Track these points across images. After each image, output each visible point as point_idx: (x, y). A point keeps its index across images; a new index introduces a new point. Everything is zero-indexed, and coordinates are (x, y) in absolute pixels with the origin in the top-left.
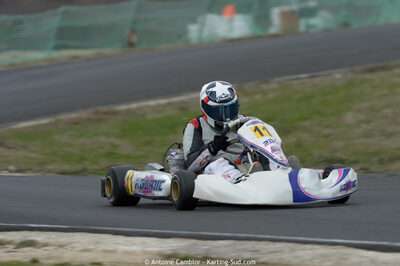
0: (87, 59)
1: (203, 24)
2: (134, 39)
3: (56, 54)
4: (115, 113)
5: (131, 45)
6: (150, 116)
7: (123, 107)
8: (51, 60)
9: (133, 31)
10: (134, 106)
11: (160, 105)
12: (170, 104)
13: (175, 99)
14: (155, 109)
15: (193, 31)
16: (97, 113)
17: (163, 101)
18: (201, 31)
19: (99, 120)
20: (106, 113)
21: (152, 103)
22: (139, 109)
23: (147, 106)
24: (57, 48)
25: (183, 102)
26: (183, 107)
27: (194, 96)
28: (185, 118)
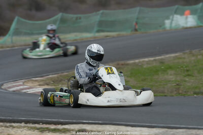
0: (113, 37)
1: (172, 20)
3: (97, 35)
4: (128, 64)
5: (136, 30)
6: (145, 67)
7: (132, 62)
8: (95, 38)
9: (137, 23)
10: (137, 61)
11: (150, 61)
12: (155, 60)
13: (157, 58)
14: (148, 63)
15: (167, 22)
16: (118, 64)
17: (152, 59)
18: (171, 23)
20: (122, 65)
21: (146, 59)
22: (139, 62)
23: (144, 61)
24: (98, 31)
25: (162, 59)
26: (162, 62)
27: (168, 56)
28: (162, 67)
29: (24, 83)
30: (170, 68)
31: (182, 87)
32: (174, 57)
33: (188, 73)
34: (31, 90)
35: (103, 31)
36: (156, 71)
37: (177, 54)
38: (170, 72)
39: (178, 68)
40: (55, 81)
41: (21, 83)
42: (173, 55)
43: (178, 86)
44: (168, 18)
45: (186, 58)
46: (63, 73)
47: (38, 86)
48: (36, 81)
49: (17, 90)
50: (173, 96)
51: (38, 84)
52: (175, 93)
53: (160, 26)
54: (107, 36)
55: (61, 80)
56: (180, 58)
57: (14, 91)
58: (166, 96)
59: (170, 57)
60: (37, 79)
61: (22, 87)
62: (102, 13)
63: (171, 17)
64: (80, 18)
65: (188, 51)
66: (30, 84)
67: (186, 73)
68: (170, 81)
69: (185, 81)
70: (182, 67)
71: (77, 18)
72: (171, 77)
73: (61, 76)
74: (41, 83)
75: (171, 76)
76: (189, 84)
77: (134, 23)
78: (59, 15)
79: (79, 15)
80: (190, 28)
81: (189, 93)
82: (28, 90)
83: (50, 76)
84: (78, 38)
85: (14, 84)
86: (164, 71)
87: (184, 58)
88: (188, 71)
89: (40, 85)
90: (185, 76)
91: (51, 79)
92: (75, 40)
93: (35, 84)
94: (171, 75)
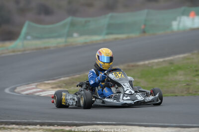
0: (123, 39)
1: (180, 22)
3: (107, 37)
4: (138, 66)
5: (144, 32)
6: (155, 67)
7: (141, 63)
8: (105, 40)
10: (147, 62)
11: (159, 62)
12: (164, 61)
13: (167, 59)
14: (158, 64)
15: (175, 25)
16: (128, 66)
17: (161, 60)
18: (179, 25)
19: (130, 70)
20: (133, 66)
21: (156, 61)
22: (149, 63)
23: (153, 62)
24: (108, 34)
25: (171, 60)
26: (171, 63)
27: (176, 57)
28: (172, 68)
29: (37, 86)
30: (179, 68)
31: (191, 86)
32: (182, 58)
34: (44, 93)
35: (111, 34)
36: (166, 72)
37: (186, 55)
38: (180, 72)
39: (187, 68)
40: (67, 84)
41: (34, 86)
42: (181, 56)
43: (188, 86)
44: (175, 19)
45: (195, 58)
46: (74, 75)
47: (51, 89)
48: (49, 84)
49: (30, 94)
50: (183, 96)
51: (50, 86)
52: (185, 92)
53: (168, 28)
54: (116, 39)
55: (73, 83)
56: (189, 59)
57: (27, 94)
58: (176, 96)
59: (179, 58)
60: (49, 82)
61: (35, 90)
62: (111, 17)
63: (178, 18)
64: (89, 21)
65: (196, 52)
66: (43, 87)
67: (196, 73)
68: (179, 81)
69: (195, 81)
70: (191, 67)
71: (86, 22)
73: (73, 78)
74: (54, 86)
75: (180, 77)
76: (198, 84)
78: (69, 19)
79: (88, 19)
82: (41, 93)
83: (62, 79)
84: (88, 41)
85: (27, 88)
86: (174, 71)
87: (193, 59)
88: (197, 71)
89: (53, 88)
90: (195, 76)
91: (64, 81)
92: (86, 43)
93: (48, 87)
94: (180, 75)
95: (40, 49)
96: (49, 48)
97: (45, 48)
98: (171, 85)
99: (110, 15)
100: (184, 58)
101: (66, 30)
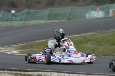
0: (57, 23)
1: (90, 14)
2: (70, 17)
3: (48, 21)
5: (69, 19)
6: (75, 40)
8: (46, 23)
9: (70, 15)
12: (80, 36)
13: (82, 35)
14: (76, 37)
15: (87, 15)
17: (78, 35)
21: (75, 36)
23: (74, 37)
24: (48, 19)
25: (84, 36)
26: (84, 37)
27: (87, 34)
28: (85, 40)
29: (6, 48)
30: (89, 40)
31: (95, 51)
32: (91, 35)
33: (99, 43)
34: (10, 52)
35: (50, 19)
36: (81, 42)
37: (93, 33)
38: (89, 43)
39: (93, 41)
40: (24, 47)
41: (4, 48)
43: (93, 51)
44: (87, 12)
45: (98, 35)
46: (28, 43)
47: (14, 50)
49: (2, 52)
53: (83, 17)
54: (53, 22)
55: (27, 47)
56: (95, 35)
59: (89, 34)
60: (13, 46)
61: (5, 50)
62: (50, 10)
63: (89, 12)
64: (38, 12)
65: (99, 31)
66: (9, 49)
67: (98, 44)
68: (88, 48)
69: (97, 48)
70: (96, 40)
71: (36, 12)
72: (89, 46)
76: (100, 50)
77: (68, 15)
78: (26, 10)
79: (37, 10)
80: (100, 18)
81: (100, 55)
82: (8, 52)
83: (21, 44)
84: (36, 23)
86: (86, 42)
87: (97, 35)
88: (99, 42)
89: (15, 49)
90: (98, 45)
91: (21, 46)
92: (35, 24)
93: (13, 49)
94: (89, 45)
95: (9, 27)
96: (14, 26)
97: (12, 26)
98: (83, 50)
99: (50, 8)
100: (92, 35)
101: (24, 17)
